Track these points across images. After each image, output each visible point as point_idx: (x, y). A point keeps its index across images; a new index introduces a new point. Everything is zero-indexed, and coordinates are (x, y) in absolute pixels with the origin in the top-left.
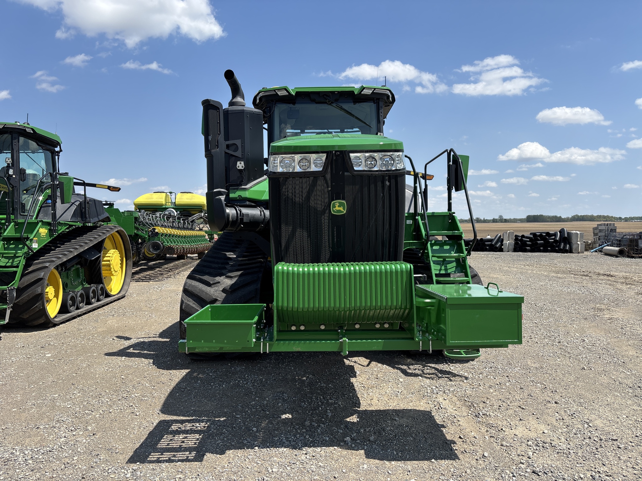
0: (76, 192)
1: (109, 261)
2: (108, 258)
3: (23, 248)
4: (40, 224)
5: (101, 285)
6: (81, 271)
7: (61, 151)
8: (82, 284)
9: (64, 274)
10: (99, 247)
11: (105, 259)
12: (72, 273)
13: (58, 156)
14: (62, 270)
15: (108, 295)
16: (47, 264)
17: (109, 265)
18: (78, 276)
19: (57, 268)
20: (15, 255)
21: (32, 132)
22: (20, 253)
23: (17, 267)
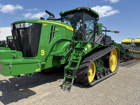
0: (102, 33)
1: (112, 59)
2: (112, 58)
3: (81, 53)
4: (89, 43)
5: (109, 68)
6: (102, 62)
7: (99, 19)
8: (103, 67)
9: (96, 63)
10: (109, 54)
11: (111, 58)
12: (99, 63)
13: (98, 21)
14: (96, 62)
15: (111, 72)
16: (90, 60)
17: (112, 61)
18: (101, 64)
19: (94, 62)
20: (78, 55)
21: (89, 10)
22: (80, 54)
23: (78, 60)
